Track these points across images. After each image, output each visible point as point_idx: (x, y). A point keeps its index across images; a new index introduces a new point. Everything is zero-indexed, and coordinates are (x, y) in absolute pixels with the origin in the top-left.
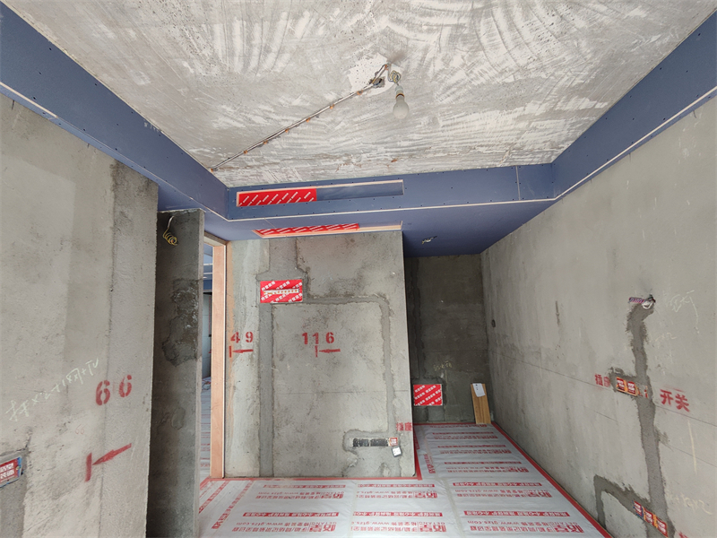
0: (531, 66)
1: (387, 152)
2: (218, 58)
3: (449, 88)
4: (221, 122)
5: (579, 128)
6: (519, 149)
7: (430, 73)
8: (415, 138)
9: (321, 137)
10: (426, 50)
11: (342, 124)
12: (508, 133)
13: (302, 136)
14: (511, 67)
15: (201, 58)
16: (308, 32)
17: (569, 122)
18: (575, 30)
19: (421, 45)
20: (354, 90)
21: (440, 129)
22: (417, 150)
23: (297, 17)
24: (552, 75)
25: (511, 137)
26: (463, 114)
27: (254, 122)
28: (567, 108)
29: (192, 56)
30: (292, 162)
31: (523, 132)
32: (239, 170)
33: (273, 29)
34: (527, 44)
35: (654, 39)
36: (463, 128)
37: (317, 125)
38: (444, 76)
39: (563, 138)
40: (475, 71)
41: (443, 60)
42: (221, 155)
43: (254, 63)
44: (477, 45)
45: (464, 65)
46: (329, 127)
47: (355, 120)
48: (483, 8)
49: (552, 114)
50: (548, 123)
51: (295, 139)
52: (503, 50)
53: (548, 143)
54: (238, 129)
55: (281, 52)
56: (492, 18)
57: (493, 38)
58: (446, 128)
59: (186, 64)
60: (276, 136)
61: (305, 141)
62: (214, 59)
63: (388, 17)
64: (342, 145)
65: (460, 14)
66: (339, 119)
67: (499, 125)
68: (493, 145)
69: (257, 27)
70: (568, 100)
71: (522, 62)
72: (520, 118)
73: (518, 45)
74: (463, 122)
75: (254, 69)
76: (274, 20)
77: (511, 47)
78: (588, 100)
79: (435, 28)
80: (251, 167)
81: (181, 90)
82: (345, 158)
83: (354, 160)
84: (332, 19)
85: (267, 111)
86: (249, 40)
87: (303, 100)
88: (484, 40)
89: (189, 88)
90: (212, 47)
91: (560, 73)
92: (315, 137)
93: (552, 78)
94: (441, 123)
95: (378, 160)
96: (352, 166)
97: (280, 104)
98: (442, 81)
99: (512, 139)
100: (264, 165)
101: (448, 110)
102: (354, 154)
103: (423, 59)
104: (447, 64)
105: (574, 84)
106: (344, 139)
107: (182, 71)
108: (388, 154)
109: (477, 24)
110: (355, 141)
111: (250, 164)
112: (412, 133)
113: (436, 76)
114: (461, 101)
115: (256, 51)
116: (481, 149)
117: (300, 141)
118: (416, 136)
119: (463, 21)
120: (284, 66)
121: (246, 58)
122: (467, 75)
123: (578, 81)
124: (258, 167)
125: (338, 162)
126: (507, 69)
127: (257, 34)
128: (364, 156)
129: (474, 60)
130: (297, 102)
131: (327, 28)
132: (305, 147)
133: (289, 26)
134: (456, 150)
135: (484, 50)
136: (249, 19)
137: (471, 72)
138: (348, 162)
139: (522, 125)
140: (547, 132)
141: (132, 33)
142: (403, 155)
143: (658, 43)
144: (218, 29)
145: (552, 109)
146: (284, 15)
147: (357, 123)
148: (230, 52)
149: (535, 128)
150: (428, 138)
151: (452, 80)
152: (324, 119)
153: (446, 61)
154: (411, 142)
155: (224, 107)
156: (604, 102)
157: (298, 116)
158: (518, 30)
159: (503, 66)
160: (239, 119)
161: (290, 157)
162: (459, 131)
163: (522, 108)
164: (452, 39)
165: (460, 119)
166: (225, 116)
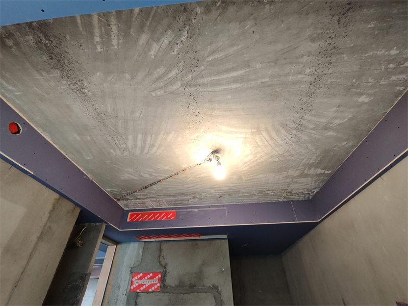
0: (286, 154)
1: (216, 193)
2: (128, 149)
3: (246, 163)
4: (126, 176)
5: (320, 182)
6: (290, 192)
8: (231, 186)
9: (179, 185)
11: (191, 178)
12: (282, 184)
14: (276, 154)
15: (120, 148)
17: (314, 179)
18: (303, 140)
20: (196, 163)
21: (244, 182)
22: (233, 192)
23: (168, 133)
24: (298, 158)
27: (143, 177)
28: (310, 173)
29: (115, 147)
31: (290, 184)
32: (133, 200)
33: (156, 137)
34: (281, 145)
37: (177, 178)
38: (243, 157)
42: (123, 192)
44: (256, 146)
45: (251, 153)
46: (184, 179)
47: (198, 176)
48: (256, 132)
51: (165, 185)
52: (270, 148)
53: (305, 190)
54: (135, 180)
55: (160, 146)
56: (261, 135)
57: (264, 143)
58: (247, 181)
60: (155, 183)
61: (170, 186)
62: (126, 149)
64: (191, 188)
65: (246, 133)
66: (189, 176)
67: (276, 180)
68: (275, 190)
69: (149, 137)
72: (287, 177)
73: (277, 146)
74: (256, 179)
75: (146, 153)
76: (158, 135)
77: (273, 147)
78: (320, 169)
79: (235, 139)
82: (193, 195)
83: (198, 196)
84: (185, 135)
85: (150, 172)
87: (170, 167)
88: (260, 143)
89: (111, 161)
90: (126, 144)
91: (301, 157)
92: (176, 185)
94: (245, 179)
95: (211, 196)
96: (197, 199)
97: (158, 168)
99: (285, 187)
100: (147, 198)
101: (247, 173)
102: (198, 193)
106: (192, 185)
107: (110, 153)
109: (255, 137)
110: (198, 186)
112: (229, 183)
115: (147, 146)
119: (248, 136)
120: (161, 152)
124: (144, 199)
125: (189, 197)
127: (149, 140)
128: (203, 194)
129: (256, 152)
130: (167, 168)
132: (171, 189)
134: (254, 192)
135: (260, 147)
136: (145, 133)
137: (256, 156)
139: (289, 180)
140: (303, 184)
142: (225, 194)
145: (302, 173)
146: (162, 132)
149: (296, 182)
150: (238, 186)
151: (247, 160)
152: (181, 176)
153: (242, 151)
154: (229, 188)
155: (128, 169)
156: (329, 170)
157: (167, 174)
158: (275, 140)
160: (136, 175)
161: (162, 194)
162: (254, 183)
163: (286, 172)
164: (244, 143)
165: (254, 177)
166: (128, 173)
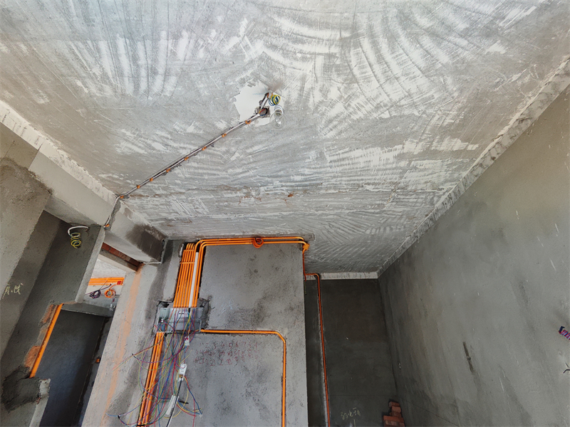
0: (403, 102)
1: (282, 186)
2: (108, 78)
3: (330, 121)
4: (124, 147)
6: (403, 188)
7: (311, 104)
8: (306, 173)
9: (219, 167)
10: (303, 79)
11: (237, 155)
12: (391, 171)
13: (202, 166)
14: (385, 102)
15: (93, 77)
16: (189, 54)
17: (446, 163)
18: (440, 65)
19: (298, 74)
20: (242, 119)
21: (328, 164)
22: (310, 185)
23: (176, 37)
24: (424, 113)
25: (395, 176)
26: (347, 149)
27: (154, 149)
28: (442, 148)
29: (83, 74)
30: (196, 192)
31: (404, 171)
32: (149, 198)
33: (155, 49)
34: (397, 79)
35: (515, 77)
36: (349, 164)
37: (213, 155)
38: (324, 108)
39: (442, 180)
40: (353, 105)
41: (321, 91)
42: (129, 181)
43: (143, 86)
44: (350, 77)
45: (341, 97)
46: (225, 157)
47: (249, 151)
48: (351, 38)
49: (429, 153)
50: (426, 163)
51: (195, 168)
52: (375, 84)
53: (429, 184)
54: (140, 155)
55: (167, 74)
56: (360, 49)
57: (364, 70)
58: (333, 164)
59: (79, 83)
60: (177, 164)
61: (205, 171)
62: (105, 77)
63: (262, 41)
64: (240, 176)
65: (330, 42)
66: (233, 149)
67: (382, 163)
68: (379, 184)
69: (140, 46)
70: (442, 140)
71: (395, 97)
72: (400, 157)
73: (388, 79)
74: (348, 158)
75: (145, 92)
76: (155, 40)
77: (382, 81)
78: (459, 141)
79: (308, 56)
80: (159, 196)
81: (79, 111)
82: (245, 191)
83: (253, 193)
84: (210, 41)
85: (164, 137)
86: (134, 59)
87: (196, 127)
88: (356, 72)
89: (86, 108)
90: (101, 66)
91: (430, 111)
92: (215, 168)
93: (424, 116)
94: (329, 159)
95: (276, 194)
96: (253, 199)
97: (175, 130)
98: (323, 114)
99: (395, 178)
100: (171, 194)
101: (333, 145)
102: (253, 187)
103: (302, 89)
104: (325, 95)
105: (445, 124)
106: (240, 170)
107: (77, 90)
108: (284, 188)
109: (347, 55)
110: (251, 173)
111: (158, 192)
112: (303, 167)
113: (317, 108)
114: (344, 135)
115: (143, 73)
116: (368, 187)
117: (200, 171)
118: (307, 171)
119: (335, 50)
120: (172, 90)
121: (136, 79)
122: (345, 108)
123: (448, 121)
124: (166, 196)
125: (239, 194)
126: (382, 104)
127: (141, 54)
128: (262, 189)
129: (350, 93)
130: (191, 129)
131: (207, 50)
132: (206, 177)
133: (170, 46)
134: (345, 187)
135: (358, 83)
136: (131, 36)
137: (349, 105)
138: (248, 195)
139: (403, 164)
140: (426, 173)
141: (24, 48)
142: (298, 190)
143: (520, 83)
144: (103, 45)
145: (428, 149)
146: (164, 34)
147: (250, 154)
148: (119, 72)
149: (415, 168)
150: (318, 173)
151: (333, 113)
152: (219, 149)
153: (325, 92)
154: (303, 177)
155: (123, 131)
156: (475, 144)
157: (194, 145)
158: (386, 63)
159: (378, 101)
160: (140, 145)
161: (194, 188)
162: (346, 167)
163: (401, 146)
164: (327, 68)
165: (345, 155)
166: (126, 140)
